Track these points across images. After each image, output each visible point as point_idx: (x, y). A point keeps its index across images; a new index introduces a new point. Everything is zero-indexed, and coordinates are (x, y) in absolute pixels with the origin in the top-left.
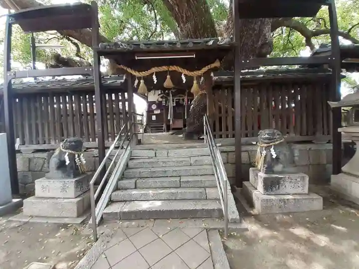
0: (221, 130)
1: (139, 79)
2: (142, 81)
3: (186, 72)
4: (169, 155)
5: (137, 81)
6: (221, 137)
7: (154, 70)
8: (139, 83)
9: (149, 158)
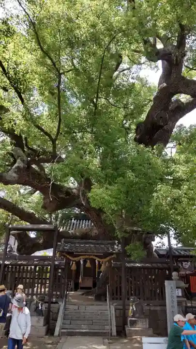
0: (117, 295)
1: (73, 261)
2: (74, 263)
3: (99, 259)
4: (86, 309)
5: (72, 262)
6: (117, 299)
7: (81, 257)
8: (73, 263)
9: (75, 310)
